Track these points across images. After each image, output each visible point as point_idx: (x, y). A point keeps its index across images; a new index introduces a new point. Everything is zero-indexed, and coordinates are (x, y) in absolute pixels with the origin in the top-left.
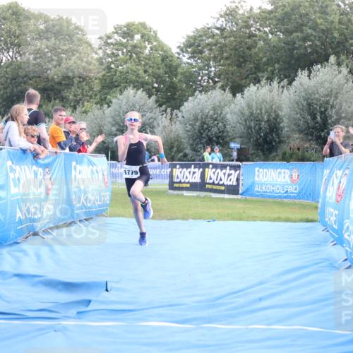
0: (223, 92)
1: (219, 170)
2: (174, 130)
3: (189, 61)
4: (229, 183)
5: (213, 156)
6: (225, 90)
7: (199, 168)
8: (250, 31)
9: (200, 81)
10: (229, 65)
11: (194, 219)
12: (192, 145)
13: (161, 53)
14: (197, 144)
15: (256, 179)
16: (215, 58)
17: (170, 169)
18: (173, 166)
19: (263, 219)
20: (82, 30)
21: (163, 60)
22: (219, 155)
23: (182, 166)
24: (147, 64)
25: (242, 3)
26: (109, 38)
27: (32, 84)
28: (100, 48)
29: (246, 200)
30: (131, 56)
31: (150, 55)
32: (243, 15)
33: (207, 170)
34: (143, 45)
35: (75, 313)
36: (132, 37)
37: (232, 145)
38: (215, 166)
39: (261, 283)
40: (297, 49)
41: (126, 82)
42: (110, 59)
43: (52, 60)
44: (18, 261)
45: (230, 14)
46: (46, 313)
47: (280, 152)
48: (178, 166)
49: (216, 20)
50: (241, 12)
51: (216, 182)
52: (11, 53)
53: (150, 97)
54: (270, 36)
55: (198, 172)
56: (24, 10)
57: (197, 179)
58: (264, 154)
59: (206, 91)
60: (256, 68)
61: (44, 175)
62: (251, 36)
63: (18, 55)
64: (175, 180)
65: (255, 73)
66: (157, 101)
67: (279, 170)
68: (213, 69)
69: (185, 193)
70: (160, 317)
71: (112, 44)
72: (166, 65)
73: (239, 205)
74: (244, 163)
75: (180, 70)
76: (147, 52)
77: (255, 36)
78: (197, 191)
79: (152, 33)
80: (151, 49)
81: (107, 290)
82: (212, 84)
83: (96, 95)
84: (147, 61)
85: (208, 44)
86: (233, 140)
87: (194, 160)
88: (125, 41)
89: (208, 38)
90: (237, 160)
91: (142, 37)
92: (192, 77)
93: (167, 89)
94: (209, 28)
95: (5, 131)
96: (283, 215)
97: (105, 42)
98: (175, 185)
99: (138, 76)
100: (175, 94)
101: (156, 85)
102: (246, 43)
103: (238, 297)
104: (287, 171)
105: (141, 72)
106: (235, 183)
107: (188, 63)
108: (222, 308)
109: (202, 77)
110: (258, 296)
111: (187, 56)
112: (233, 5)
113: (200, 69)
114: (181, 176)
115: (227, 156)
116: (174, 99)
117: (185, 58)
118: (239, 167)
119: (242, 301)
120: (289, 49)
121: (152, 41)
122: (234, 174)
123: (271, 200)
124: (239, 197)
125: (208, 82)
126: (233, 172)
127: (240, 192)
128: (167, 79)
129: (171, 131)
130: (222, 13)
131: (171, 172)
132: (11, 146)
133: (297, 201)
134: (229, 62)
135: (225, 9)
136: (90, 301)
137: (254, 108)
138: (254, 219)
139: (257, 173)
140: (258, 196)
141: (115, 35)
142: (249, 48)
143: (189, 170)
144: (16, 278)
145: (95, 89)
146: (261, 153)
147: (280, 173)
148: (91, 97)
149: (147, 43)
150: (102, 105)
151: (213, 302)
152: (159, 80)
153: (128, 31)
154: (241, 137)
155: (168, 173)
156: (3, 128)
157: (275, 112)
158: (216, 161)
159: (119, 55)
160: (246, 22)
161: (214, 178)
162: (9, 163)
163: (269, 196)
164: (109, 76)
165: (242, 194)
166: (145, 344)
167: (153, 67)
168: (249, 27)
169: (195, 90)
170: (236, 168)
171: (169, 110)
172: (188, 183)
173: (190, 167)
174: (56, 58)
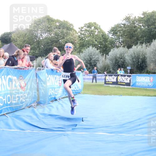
0: (124, 48)
1: (123, 77)
2: (106, 62)
3: (112, 37)
4: (127, 82)
5: (120, 72)
6: (125, 47)
7: (116, 76)
8: (135, 25)
9: (116, 44)
10: (127, 38)
11: (114, 95)
12: (113, 67)
13: (101, 34)
14: (114, 68)
15: (137, 80)
16: (121, 36)
17: (105, 77)
18: (106, 76)
19: (139, 95)
20: (72, 25)
21: (102, 36)
22: (123, 71)
23: (109, 76)
24: (96, 38)
25: (132, 15)
26: (82, 28)
27: (54, 45)
28: (79, 32)
29: (133, 88)
30: (90, 35)
31: (97, 34)
32: (132, 19)
33: (118, 77)
34: (95, 30)
35: (71, 129)
36: (91, 28)
37: (128, 68)
38: (122, 76)
39: (140, 119)
40: (152, 32)
41: (89, 44)
42: (83, 36)
43: (61, 36)
44: (50, 110)
45: (128, 19)
46: (61, 129)
47: (146, 70)
48: (108, 76)
49: (122, 21)
50: (131, 18)
51: (122, 82)
52: (46, 34)
53: (97, 50)
54: (142, 27)
55: (115, 78)
56: (51, 18)
57: (115, 80)
58: (140, 71)
59: (118, 48)
60: (137, 39)
61: (59, 78)
62: (135, 27)
63: (49, 34)
64: (107, 81)
65: (137, 41)
66: (100, 52)
67: (146, 77)
68: (121, 39)
69: (111, 86)
70: (103, 131)
71: (83, 30)
72: (103, 38)
73: (130, 90)
74: (132, 74)
75: (108, 40)
76: (96, 33)
77: (137, 27)
78: (115, 84)
79: (98, 26)
80: (98, 32)
81: (83, 121)
82: (120, 45)
83: (77, 49)
84: (96, 37)
85: (119, 30)
86: (128, 66)
87: (113, 73)
88: (88, 29)
89: (119, 28)
90: (130, 73)
91: (94, 28)
92: (113, 42)
93: (104, 47)
94: (119, 24)
95: (45, 62)
96: (147, 94)
97: (81, 30)
98: (107, 83)
99: (93, 42)
100: (107, 49)
101: (99, 46)
102: (133, 30)
103: (131, 124)
104: (149, 77)
105: (94, 41)
106: (129, 82)
107: (111, 37)
108: (125, 128)
109: (117, 42)
110: (138, 124)
111: (111, 35)
112: (129, 16)
113: (116, 39)
114: (109, 79)
115: (126, 72)
116: (106, 51)
117: (110, 36)
118: (130, 76)
119: (132, 125)
120: (149, 32)
121: (98, 29)
122: (129, 79)
123: (143, 88)
124: (130, 87)
125: (119, 44)
126: (128, 78)
127: (131, 85)
128: (104, 43)
129: (105, 62)
130: (124, 19)
131: (105, 78)
132: (47, 67)
133: (152, 89)
134: (127, 37)
135: (125, 17)
136: (77, 125)
137: (136, 54)
138: (136, 95)
139: (137, 78)
140: (137, 87)
141: (85, 27)
142: (134, 32)
143: (112, 77)
144: (50, 116)
145: (77, 47)
146: (138, 71)
147: (146, 78)
148: (76, 50)
149: (96, 30)
150: (80, 53)
151: (122, 126)
152: (101, 43)
153: (89, 26)
154: (131, 65)
155: (104, 78)
156: (44, 61)
157: (144, 55)
158: (122, 74)
159: (86, 34)
160: (133, 22)
161: (121, 80)
162: (46, 74)
163: (142, 87)
164: (82, 42)
165: (131, 86)
166: (97, 141)
167: (98, 39)
168: (134, 24)
169: (114, 47)
170: (129, 76)
171: (105, 55)
172: (112, 82)
173: (112, 76)
174: (62, 36)
